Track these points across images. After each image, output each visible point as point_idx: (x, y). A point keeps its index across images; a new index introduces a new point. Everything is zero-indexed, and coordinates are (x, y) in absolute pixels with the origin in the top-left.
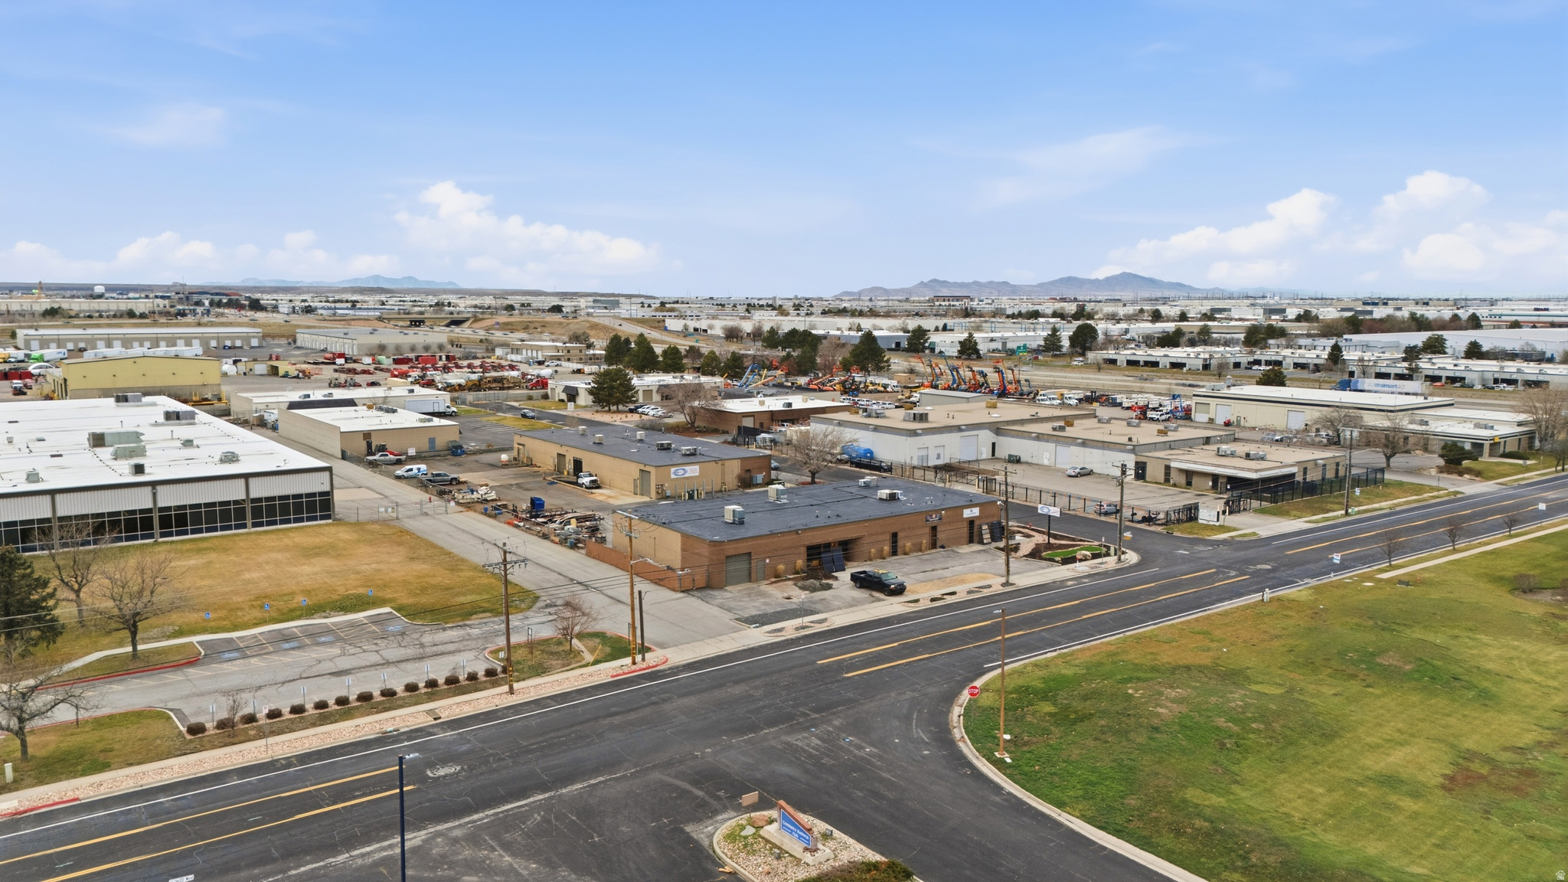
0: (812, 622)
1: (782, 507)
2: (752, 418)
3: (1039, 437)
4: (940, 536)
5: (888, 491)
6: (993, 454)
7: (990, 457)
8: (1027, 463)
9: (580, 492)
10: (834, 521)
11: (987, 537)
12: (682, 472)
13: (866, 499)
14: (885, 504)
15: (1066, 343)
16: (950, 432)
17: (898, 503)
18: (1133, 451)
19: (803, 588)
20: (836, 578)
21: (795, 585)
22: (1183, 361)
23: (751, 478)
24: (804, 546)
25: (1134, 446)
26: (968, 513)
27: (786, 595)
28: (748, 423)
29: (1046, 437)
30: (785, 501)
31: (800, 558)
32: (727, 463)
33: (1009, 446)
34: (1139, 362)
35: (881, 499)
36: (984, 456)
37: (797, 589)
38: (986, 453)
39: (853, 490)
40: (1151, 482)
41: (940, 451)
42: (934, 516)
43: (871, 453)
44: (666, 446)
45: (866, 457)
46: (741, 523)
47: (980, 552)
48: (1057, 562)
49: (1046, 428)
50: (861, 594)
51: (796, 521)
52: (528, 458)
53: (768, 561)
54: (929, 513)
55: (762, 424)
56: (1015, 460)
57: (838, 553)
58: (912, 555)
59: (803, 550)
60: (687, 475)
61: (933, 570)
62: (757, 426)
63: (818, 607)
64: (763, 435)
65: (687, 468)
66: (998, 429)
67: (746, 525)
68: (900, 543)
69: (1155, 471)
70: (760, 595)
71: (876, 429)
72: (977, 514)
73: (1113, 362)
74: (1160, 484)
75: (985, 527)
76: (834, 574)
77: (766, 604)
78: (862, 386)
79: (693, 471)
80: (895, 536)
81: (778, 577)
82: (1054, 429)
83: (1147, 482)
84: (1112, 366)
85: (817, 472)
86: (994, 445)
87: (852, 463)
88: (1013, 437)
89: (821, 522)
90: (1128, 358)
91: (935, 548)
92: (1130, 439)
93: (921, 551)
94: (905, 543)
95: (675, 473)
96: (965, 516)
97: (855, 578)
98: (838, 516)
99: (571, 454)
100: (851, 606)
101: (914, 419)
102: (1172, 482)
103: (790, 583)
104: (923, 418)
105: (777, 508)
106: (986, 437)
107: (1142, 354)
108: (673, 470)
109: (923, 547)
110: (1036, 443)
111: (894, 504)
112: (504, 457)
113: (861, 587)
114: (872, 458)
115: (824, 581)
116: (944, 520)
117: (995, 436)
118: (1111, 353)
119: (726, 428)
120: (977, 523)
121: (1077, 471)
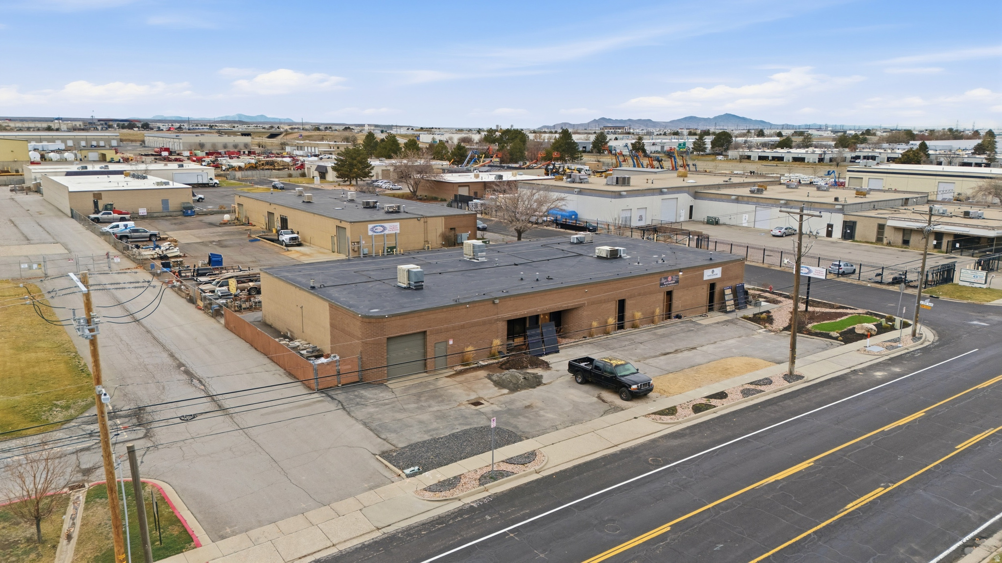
0: (510, 461)
1: (479, 267)
2: (467, 188)
3: (738, 200)
4: (677, 304)
5: (608, 248)
6: (691, 217)
7: (688, 219)
8: (724, 224)
9: (276, 250)
10: (545, 285)
11: (730, 304)
12: (380, 229)
13: (580, 258)
14: (606, 264)
15: (709, 146)
16: (653, 195)
17: (621, 262)
18: (841, 211)
19: (499, 384)
20: (546, 366)
21: (489, 377)
22: (803, 156)
23: (456, 236)
24: (502, 320)
25: (843, 205)
26: (709, 275)
27: (473, 397)
28: (464, 192)
29: (746, 199)
30: (484, 259)
31: (497, 337)
32: (429, 220)
33: (707, 208)
34: (768, 157)
35: (599, 257)
36: (682, 219)
37: (491, 384)
38: (684, 216)
39: (566, 247)
40: (860, 242)
41: (642, 213)
42: (670, 278)
43: (576, 215)
44: (372, 205)
45: (572, 219)
46: (419, 287)
47: (726, 322)
48: (836, 339)
49: (745, 192)
50: (586, 396)
51: (495, 286)
52: (246, 217)
53: (451, 342)
54: (663, 274)
55: (476, 193)
56: (713, 222)
57: (550, 329)
58: (642, 328)
59: (503, 327)
60: (386, 232)
61: (676, 351)
62: (472, 195)
63: (521, 423)
64: (475, 201)
65: (387, 225)
66: (697, 193)
67: (425, 291)
68: (628, 314)
69: (865, 229)
70: (434, 397)
71: (581, 192)
72: (719, 276)
73: (749, 157)
74: (872, 243)
75: (728, 292)
76: (544, 358)
77: (441, 416)
78: (561, 170)
79: (393, 227)
80: (622, 304)
81: (466, 366)
82: (752, 192)
83: (857, 241)
84: (747, 161)
85: (524, 231)
86: (691, 207)
87: (557, 224)
88: (711, 200)
89: (527, 287)
90: (760, 154)
91: (669, 318)
92: (836, 199)
93: (653, 322)
94: (633, 312)
95: (372, 230)
96: (706, 278)
97: (573, 367)
98: (549, 278)
99: (278, 213)
100: (573, 422)
101: (617, 183)
102: (885, 241)
103: (482, 373)
104: (625, 181)
105: (473, 266)
106: (685, 199)
107: (769, 153)
108: (370, 226)
109: (656, 318)
110: (735, 205)
111: (615, 263)
112: (227, 217)
113: (585, 382)
114: (576, 219)
115: (530, 371)
116: (681, 283)
117: (692, 199)
118: (747, 152)
119: (444, 196)
120: (717, 289)
121: (783, 230)
